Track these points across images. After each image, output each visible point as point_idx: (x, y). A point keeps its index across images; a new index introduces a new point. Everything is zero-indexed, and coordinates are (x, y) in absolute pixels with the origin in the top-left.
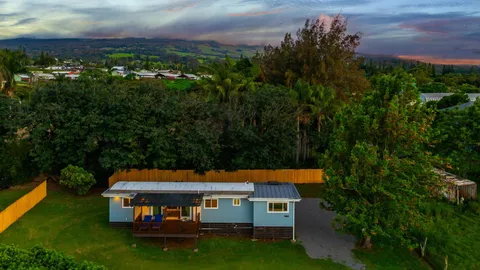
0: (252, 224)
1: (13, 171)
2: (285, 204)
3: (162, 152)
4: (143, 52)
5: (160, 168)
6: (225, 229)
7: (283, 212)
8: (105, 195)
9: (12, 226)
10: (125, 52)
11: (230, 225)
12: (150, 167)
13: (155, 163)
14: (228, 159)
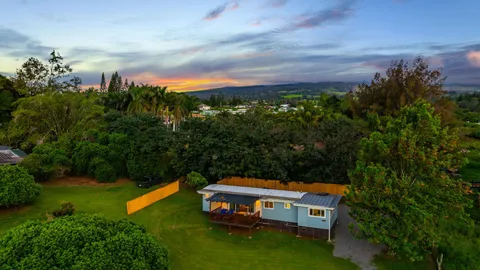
0: (296, 224)
1: (162, 173)
2: (323, 212)
3: (250, 166)
4: (308, 93)
5: (249, 177)
6: (278, 225)
7: (321, 217)
8: (199, 192)
9: (146, 208)
10: (296, 94)
11: (285, 222)
12: (243, 176)
13: (246, 174)
14: (295, 173)
